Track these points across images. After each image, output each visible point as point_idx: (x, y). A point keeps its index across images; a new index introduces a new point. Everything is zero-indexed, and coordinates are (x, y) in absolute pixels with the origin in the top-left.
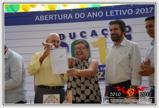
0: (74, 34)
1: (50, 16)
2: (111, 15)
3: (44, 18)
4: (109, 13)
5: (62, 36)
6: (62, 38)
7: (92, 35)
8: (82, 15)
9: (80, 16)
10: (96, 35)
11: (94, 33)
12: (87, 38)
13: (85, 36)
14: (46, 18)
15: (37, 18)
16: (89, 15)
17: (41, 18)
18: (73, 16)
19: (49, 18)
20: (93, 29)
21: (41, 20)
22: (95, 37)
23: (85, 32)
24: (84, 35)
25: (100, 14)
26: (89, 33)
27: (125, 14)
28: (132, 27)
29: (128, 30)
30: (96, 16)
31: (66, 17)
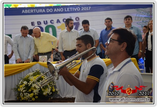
0: (46, 21)
1: (31, 10)
2: (68, 11)
3: (28, 11)
4: (67, 10)
5: (39, 23)
6: (39, 24)
7: (57, 22)
8: (51, 10)
9: (50, 10)
10: (59, 22)
11: (58, 21)
12: (54, 24)
13: (53, 23)
14: (29, 11)
15: (23, 11)
16: (55, 10)
17: (26, 11)
18: (46, 10)
19: (30, 12)
20: (58, 19)
21: (26, 12)
22: (59, 24)
23: (53, 20)
24: (52, 22)
25: (62, 10)
26: (55, 21)
27: (75, 10)
28: (80, 18)
29: (77, 19)
30: (59, 11)
31: (41, 11)
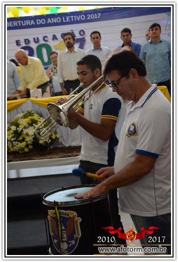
0: (37, 38)
1: (14, 22)
2: (68, 21)
3: (9, 24)
4: (66, 19)
5: (27, 41)
6: (27, 42)
7: (53, 39)
8: (43, 21)
9: (41, 22)
10: (56, 39)
11: (55, 38)
12: (49, 42)
13: (47, 41)
16: (49, 21)
18: (35, 22)
20: (54, 34)
22: (56, 41)
23: (46, 37)
24: (46, 39)
25: (59, 20)
26: (50, 37)
27: (78, 19)
28: (85, 31)
29: (82, 33)
30: (55, 22)
31: (29, 23)
